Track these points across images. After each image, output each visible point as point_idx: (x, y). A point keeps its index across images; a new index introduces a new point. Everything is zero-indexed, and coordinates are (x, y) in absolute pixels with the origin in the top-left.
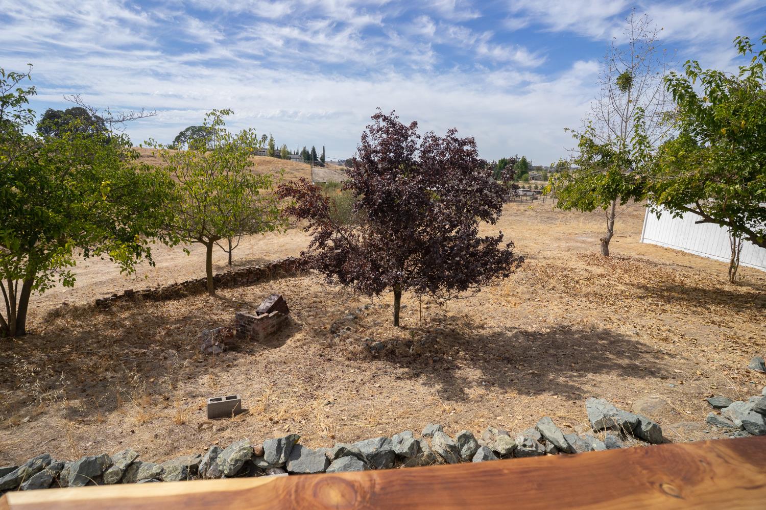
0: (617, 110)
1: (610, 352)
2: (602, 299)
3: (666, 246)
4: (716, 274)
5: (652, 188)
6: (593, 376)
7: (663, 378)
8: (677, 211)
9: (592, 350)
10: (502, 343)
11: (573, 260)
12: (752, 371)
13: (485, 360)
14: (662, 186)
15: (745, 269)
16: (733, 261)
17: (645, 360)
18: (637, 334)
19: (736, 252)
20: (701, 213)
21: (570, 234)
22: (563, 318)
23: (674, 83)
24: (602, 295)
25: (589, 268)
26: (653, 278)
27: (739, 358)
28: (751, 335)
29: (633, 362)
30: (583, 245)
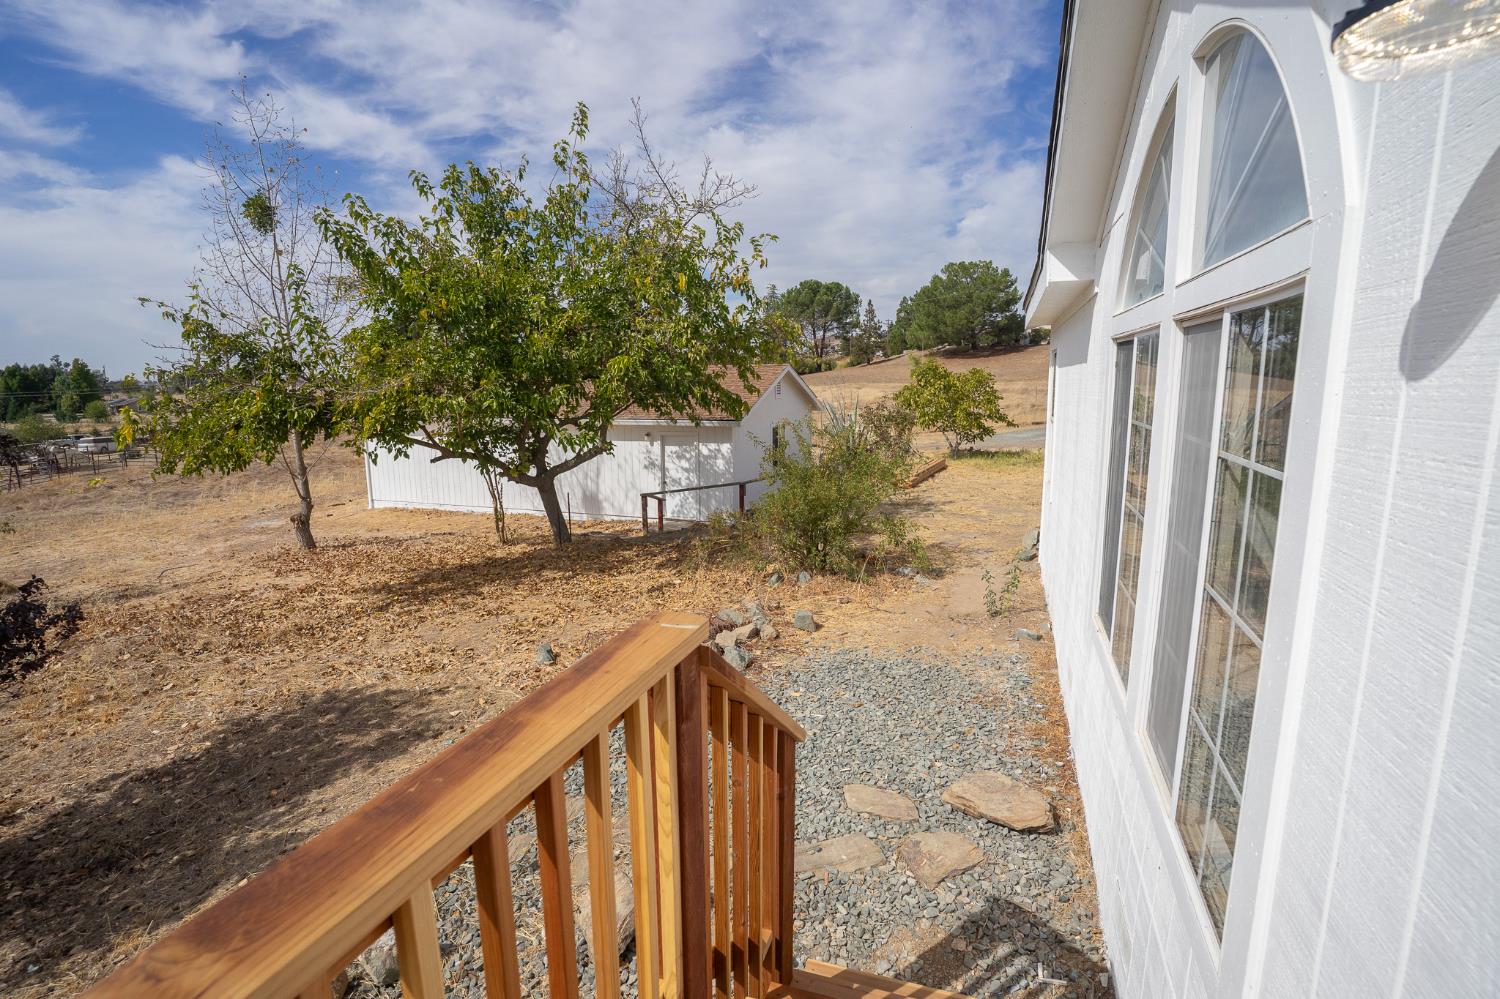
0: (259, 266)
1: (343, 733)
2: (313, 634)
3: (411, 507)
4: (483, 535)
5: (346, 413)
6: (319, 794)
7: (435, 737)
8: (398, 447)
9: (310, 744)
10: (85, 830)
11: (245, 573)
12: (542, 667)
13: (31, 902)
14: (361, 407)
15: (517, 518)
16: (496, 510)
17: (405, 718)
18: (385, 677)
19: (496, 496)
20: (435, 446)
21: (231, 520)
22: (237, 702)
23: (332, 227)
24: (312, 627)
25: (280, 581)
26: (398, 568)
27: (525, 656)
28: (535, 614)
29: (386, 730)
30: (264, 538)
